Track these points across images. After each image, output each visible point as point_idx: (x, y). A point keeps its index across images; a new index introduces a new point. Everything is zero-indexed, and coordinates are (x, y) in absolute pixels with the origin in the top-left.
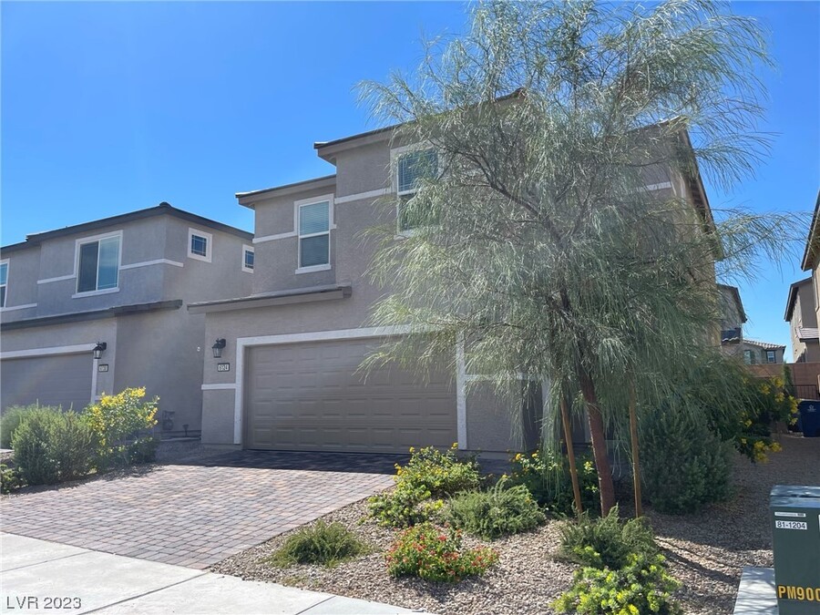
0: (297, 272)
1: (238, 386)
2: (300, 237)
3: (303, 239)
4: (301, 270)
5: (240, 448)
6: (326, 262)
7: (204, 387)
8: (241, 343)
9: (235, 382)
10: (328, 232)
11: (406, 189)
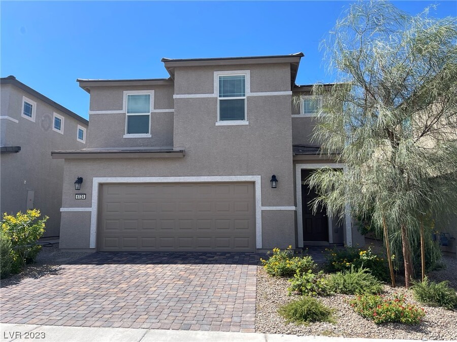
0: (125, 136)
1: (94, 209)
2: (127, 114)
3: (129, 116)
4: (127, 136)
5: (94, 251)
6: (147, 132)
7: (62, 210)
8: (96, 181)
9: (91, 207)
10: (149, 114)
11: (224, 96)
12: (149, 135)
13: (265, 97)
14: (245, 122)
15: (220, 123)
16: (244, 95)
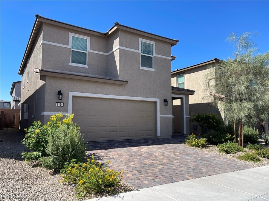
0: (70, 64)
1: (69, 114)
2: (72, 49)
3: (73, 51)
6: (85, 64)
7: (45, 113)
8: (71, 94)
9: (68, 112)
10: (87, 52)
11: (143, 53)
12: (86, 66)
13: (161, 58)
14: (153, 70)
15: (141, 68)
16: (152, 55)
